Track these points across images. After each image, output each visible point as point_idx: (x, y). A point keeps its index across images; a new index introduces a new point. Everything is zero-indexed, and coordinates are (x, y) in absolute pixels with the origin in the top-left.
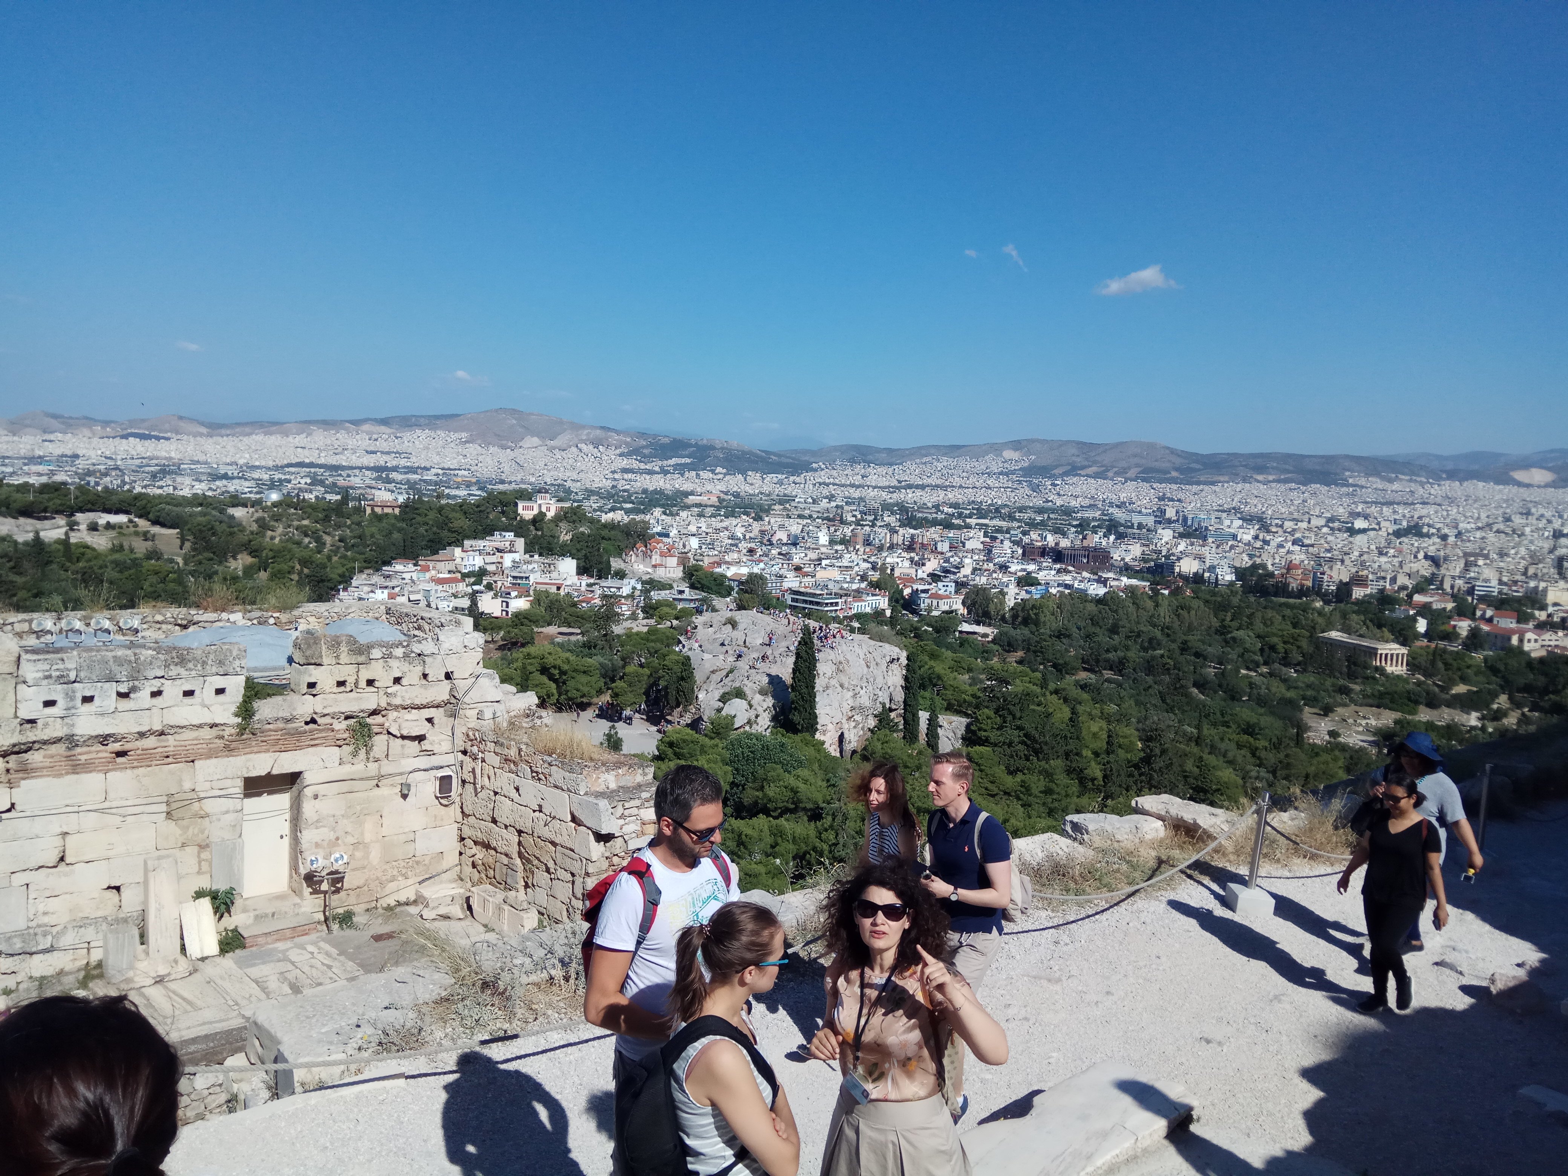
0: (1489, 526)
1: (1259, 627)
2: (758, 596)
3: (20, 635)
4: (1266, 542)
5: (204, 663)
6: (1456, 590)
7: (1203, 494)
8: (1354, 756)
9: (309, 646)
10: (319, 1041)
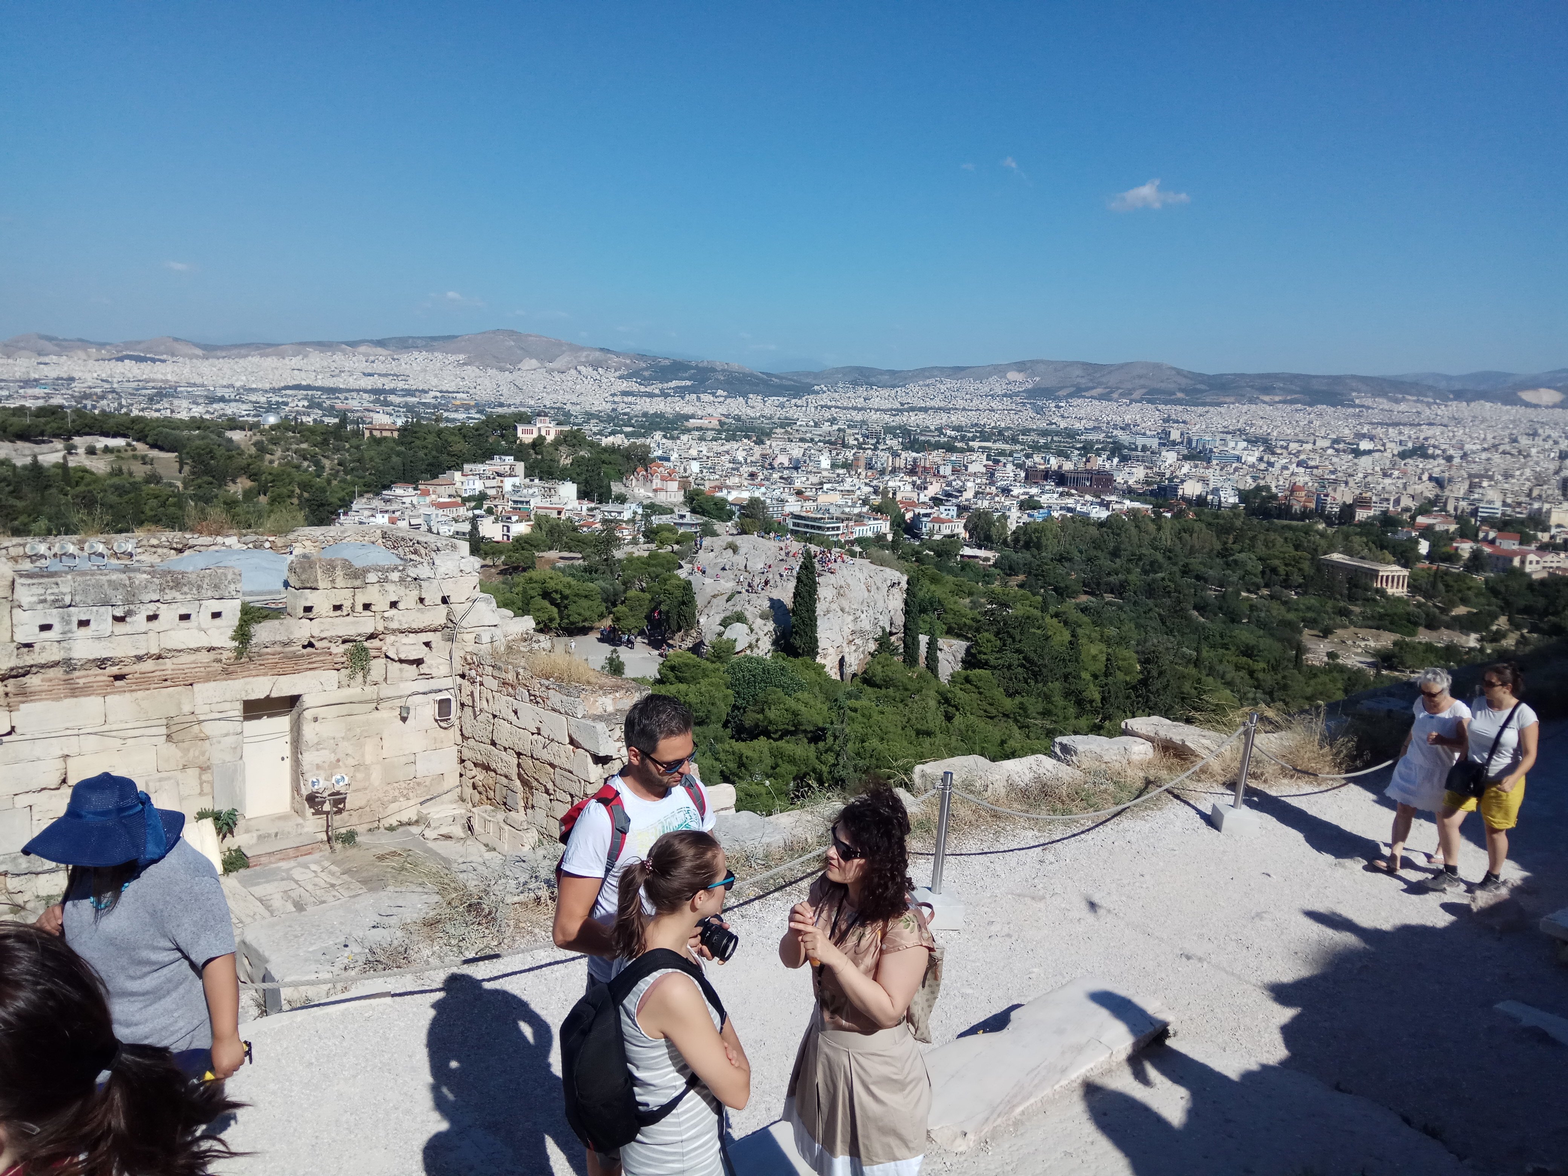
0: (1495, 446)
1: (1261, 549)
2: (759, 519)
3: (15, 559)
4: (1270, 464)
5: (199, 587)
6: (1459, 512)
7: (1208, 415)
8: (1353, 677)
9: (304, 570)
10: (306, 960)
